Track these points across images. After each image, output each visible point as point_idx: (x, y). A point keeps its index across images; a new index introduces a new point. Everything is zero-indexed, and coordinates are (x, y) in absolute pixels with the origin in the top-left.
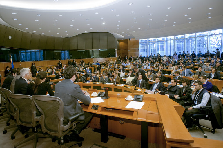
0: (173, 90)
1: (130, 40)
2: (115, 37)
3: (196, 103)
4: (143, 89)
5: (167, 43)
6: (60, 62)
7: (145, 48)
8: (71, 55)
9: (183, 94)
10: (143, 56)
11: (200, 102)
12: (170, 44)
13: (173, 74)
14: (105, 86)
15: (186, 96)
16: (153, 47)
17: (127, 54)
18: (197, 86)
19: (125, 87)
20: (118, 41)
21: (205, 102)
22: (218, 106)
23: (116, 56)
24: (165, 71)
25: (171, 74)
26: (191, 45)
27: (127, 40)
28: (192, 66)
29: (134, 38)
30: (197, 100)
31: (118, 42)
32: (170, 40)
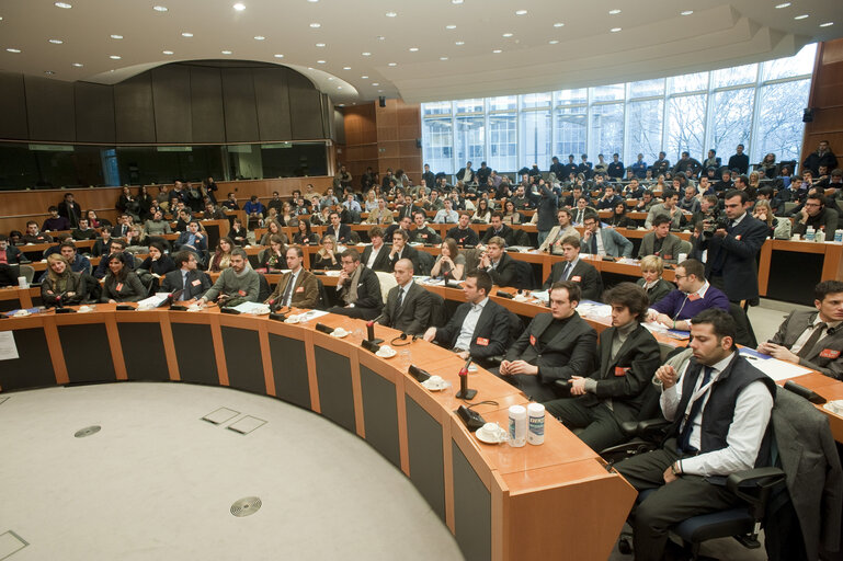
0: (558, 342)
1: (382, 104)
2: (323, 91)
3: (695, 441)
4: (410, 337)
5: (524, 122)
6: (71, 199)
7: (447, 143)
8: (132, 168)
9: (613, 368)
10: (435, 171)
11: (716, 438)
12: (536, 129)
13: (551, 246)
14: (230, 321)
15: (632, 382)
16: (477, 141)
17: (373, 166)
18: (707, 343)
19: (319, 327)
20: (337, 108)
21: (748, 441)
22: (816, 461)
23: (331, 173)
24: (521, 232)
25: (542, 248)
26: (602, 135)
27: (373, 104)
28: (619, 209)
29: (399, 98)
30: (699, 420)
31: (337, 114)
32: (536, 109)
